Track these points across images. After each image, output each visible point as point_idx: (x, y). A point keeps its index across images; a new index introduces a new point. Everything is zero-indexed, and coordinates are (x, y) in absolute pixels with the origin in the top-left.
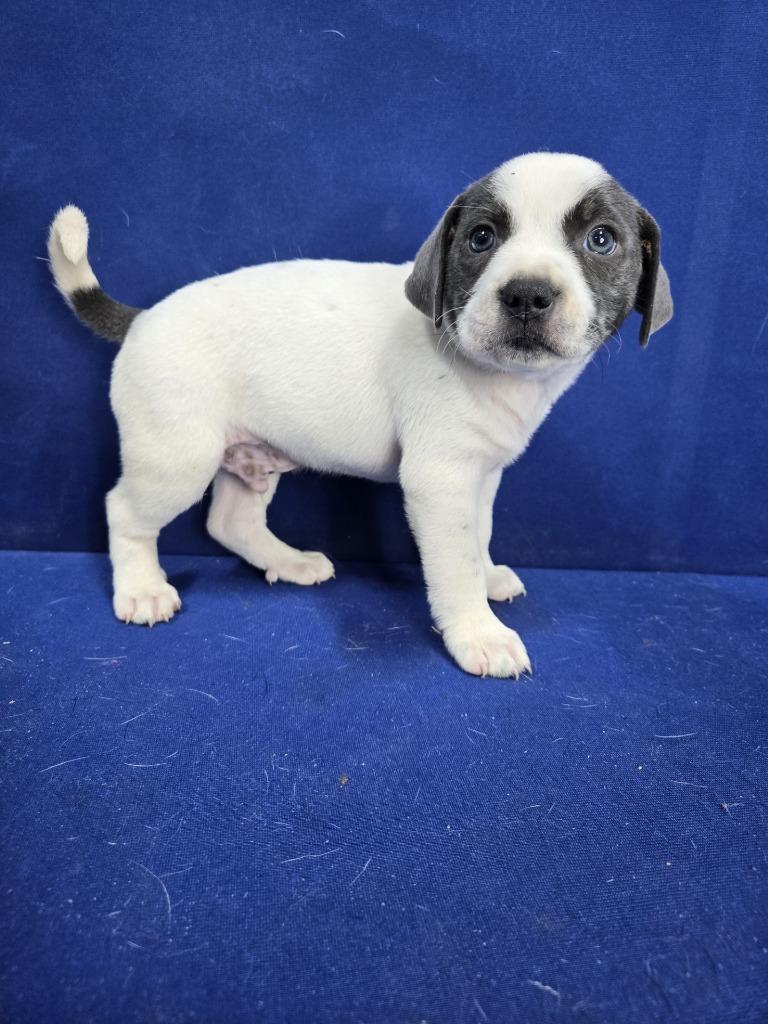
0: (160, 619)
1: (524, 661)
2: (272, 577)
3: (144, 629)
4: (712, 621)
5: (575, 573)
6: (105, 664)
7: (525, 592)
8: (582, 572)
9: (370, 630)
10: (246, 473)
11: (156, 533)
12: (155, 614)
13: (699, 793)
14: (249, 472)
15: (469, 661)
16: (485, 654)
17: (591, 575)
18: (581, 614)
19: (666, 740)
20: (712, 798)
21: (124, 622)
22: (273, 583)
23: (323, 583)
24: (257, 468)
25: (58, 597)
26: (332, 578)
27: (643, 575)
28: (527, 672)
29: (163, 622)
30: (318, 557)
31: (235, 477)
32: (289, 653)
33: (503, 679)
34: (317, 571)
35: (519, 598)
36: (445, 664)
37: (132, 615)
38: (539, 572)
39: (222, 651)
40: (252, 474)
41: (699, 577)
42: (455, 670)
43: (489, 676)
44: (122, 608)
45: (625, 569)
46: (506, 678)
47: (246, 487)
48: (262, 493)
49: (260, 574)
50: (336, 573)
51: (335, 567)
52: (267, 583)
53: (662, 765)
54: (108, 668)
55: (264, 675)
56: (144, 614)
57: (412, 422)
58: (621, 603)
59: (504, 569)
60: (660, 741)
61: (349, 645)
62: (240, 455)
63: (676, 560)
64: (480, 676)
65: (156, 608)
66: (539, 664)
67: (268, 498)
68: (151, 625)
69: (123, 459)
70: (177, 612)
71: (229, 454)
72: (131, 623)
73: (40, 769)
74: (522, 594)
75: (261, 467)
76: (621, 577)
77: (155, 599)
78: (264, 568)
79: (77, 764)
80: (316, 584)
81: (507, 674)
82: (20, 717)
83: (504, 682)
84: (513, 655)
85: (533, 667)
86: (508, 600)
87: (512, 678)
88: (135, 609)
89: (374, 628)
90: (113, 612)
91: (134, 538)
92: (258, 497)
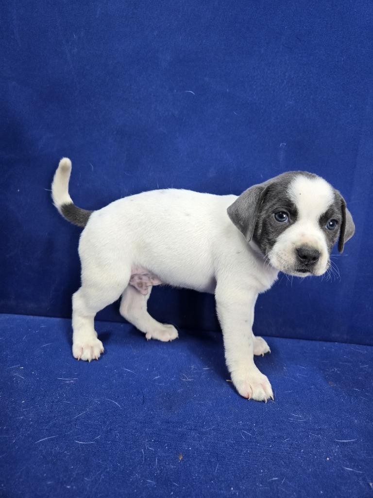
0: (94, 358)
1: (270, 393)
2: (148, 337)
3: (86, 363)
4: (363, 373)
5: (295, 341)
6: (68, 382)
7: (270, 351)
8: (298, 340)
9: (195, 369)
10: (139, 286)
11: (94, 314)
12: (92, 355)
13: (358, 476)
14: (140, 285)
15: (243, 390)
16: (251, 388)
17: (303, 343)
18: (298, 366)
19: (341, 443)
20: (364, 479)
21: (77, 359)
22: (149, 340)
23: (173, 340)
24: (144, 284)
25: (46, 343)
26: (177, 338)
27: (329, 344)
28: (271, 399)
29: (96, 359)
30: (171, 327)
31: (134, 287)
32: (155, 380)
33: (259, 401)
34: (170, 334)
35: (267, 354)
36: (231, 391)
37: (81, 356)
38: (277, 340)
39: (123, 378)
40: (141, 287)
41: (357, 346)
42: (236, 395)
43: (252, 399)
44: (77, 352)
45: (320, 340)
46: (260, 401)
47: (138, 292)
48: (145, 295)
49: (143, 335)
50: (179, 335)
51: (179, 333)
52: (146, 339)
53: (339, 458)
54: (69, 385)
55: (142, 392)
56: (87, 355)
57: (223, 270)
58: (318, 360)
59: (260, 338)
60: (338, 443)
61: (184, 377)
62: (136, 278)
63: (345, 337)
64: (247, 399)
65: (92, 352)
66: (277, 394)
67: (148, 297)
68: (90, 361)
69: (82, 279)
70: (102, 354)
71: (132, 277)
72: (80, 359)
73: (35, 441)
74: (269, 352)
75: (146, 283)
76: (317, 344)
77: (92, 348)
78: (145, 332)
79: (52, 439)
80: (169, 341)
81: (261, 399)
82: (26, 410)
83: (259, 403)
84: (265, 389)
85: (274, 396)
86: (262, 355)
87: (264, 401)
88: (82, 353)
89: (196, 368)
90: (72, 353)
91: (85, 317)
92: (143, 297)
